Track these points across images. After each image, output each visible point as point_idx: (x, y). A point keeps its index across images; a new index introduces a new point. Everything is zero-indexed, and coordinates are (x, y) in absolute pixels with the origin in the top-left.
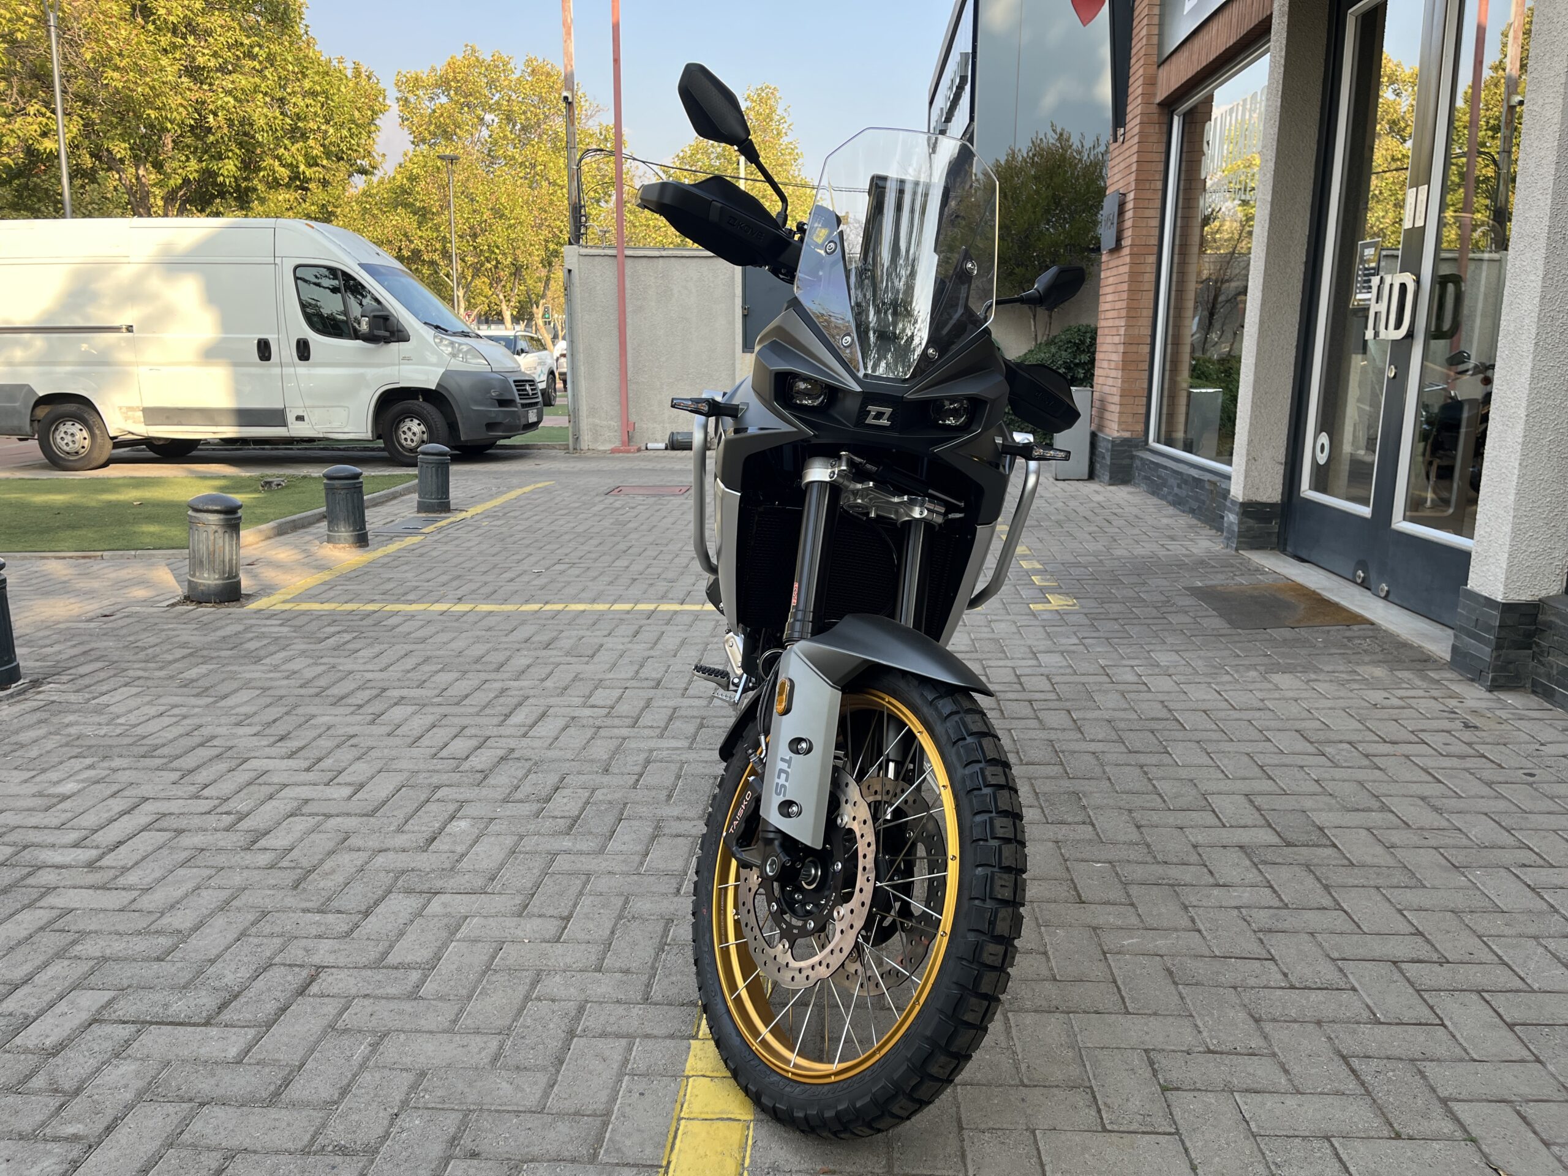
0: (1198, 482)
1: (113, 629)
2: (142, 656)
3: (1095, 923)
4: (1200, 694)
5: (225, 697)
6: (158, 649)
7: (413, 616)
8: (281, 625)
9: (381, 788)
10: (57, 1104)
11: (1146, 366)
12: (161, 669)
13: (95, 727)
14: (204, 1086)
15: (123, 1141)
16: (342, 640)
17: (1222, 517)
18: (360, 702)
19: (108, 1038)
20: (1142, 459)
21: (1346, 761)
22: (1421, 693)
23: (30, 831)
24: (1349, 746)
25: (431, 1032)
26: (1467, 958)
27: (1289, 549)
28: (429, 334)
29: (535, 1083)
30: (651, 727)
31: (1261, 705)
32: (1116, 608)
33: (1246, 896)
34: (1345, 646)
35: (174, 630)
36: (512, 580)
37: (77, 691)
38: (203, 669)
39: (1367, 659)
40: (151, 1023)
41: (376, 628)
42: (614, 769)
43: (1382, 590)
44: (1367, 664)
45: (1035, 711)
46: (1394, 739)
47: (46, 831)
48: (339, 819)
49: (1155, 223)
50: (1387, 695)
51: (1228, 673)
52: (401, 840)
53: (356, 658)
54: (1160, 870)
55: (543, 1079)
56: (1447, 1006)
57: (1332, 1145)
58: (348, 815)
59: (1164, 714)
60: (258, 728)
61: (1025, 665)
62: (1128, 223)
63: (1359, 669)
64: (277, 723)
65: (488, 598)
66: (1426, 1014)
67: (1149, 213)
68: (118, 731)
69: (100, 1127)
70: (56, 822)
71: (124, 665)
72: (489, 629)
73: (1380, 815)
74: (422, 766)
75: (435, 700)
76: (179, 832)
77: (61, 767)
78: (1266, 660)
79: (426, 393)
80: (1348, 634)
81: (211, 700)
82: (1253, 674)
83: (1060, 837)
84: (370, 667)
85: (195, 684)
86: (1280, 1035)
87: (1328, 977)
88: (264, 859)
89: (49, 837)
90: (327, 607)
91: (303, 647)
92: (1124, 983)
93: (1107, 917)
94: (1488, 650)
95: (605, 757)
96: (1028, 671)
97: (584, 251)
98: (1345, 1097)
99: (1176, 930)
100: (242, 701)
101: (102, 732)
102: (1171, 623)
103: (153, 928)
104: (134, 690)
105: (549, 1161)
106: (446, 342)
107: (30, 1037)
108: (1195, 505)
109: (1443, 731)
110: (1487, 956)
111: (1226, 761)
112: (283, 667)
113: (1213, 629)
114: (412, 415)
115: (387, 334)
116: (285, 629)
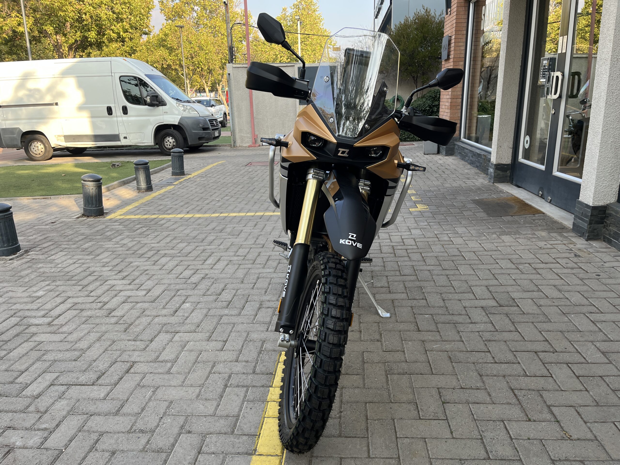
0: (479, 155)
1: (56, 228)
2: (66, 239)
3: (423, 339)
4: (473, 245)
5: (98, 255)
6: (72, 236)
7: (170, 220)
8: (119, 225)
9: (157, 291)
10: (39, 417)
11: (460, 108)
12: (74, 244)
13: (50, 269)
14: (92, 408)
15: (63, 430)
16: (143, 231)
17: (488, 169)
18: (149, 256)
19: (57, 391)
20: (458, 145)
21: (527, 271)
22: (559, 242)
23: (26, 311)
24: (528, 265)
25: (175, 386)
26: (564, 350)
27: (514, 182)
28: (174, 102)
29: (212, 405)
30: (260, 264)
31: (496, 249)
32: (443, 209)
33: (482, 327)
34: (532, 223)
35: (79, 228)
36: (208, 204)
37: (43, 254)
38: (90, 244)
39: (540, 228)
40: (72, 385)
41: (156, 225)
42: (245, 281)
43: (549, 199)
44: (539, 230)
45: (408, 253)
46: (546, 262)
47: (32, 311)
48: (141, 304)
49: (463, 48)
50: (546, 243)
51: (485, 236)
52: (164, 312)
53: (148, 238)
54: (450, 317)
55: (215, 403)
56: (554, 369)
57: (504, 424)
58: (145, 302)
59: (458, 253)
60: (111, 268)
61: (406, 235)
62: (452, 49)
63: (536, 233)
64: (118, 266)
65: (199, 211)
66: (546, 373)
67: (461, 44)
68: (58, 270)
69: (54, 425)
70: (35, 307)
71: (60, 243)
72: (199, 225)
73: (537, 293)
74: (172, 282)
75: (178, 255)
76: (82, 310)
77: (37, 285)
78: (500, 230)
79: (174, 126)
80: (534, 218)
81: (93, 256)
82: (494, 236)
83: (413, 305)
84: (153, 241)
85: (87, 250)
86: (489, 381)
87: (509, 359)
88: (113, 320)
89: (33, 314)
90: (137, 217)
91: (128, 234)
92: (432, 362)
93: (428, 336)
94: (586, 225)
95: (242, 276)
96: (406, 237)
97: (234, 66)
98: (511, 405)
99: (454, 341)
100: (105, 257)
101: (52, 271)
102: (464, 215)
103: (73, 348)
104: (64, 253)
105: (217, 434)
106: (181, 105)
107: (28, 392)
108: (478, 165)
109: (566, 258)
110: (571, 349)
111: (480, 273)
112: (120, 243)
113: (481, 217)
114: (169, 135)
115: (158, 103)
116: (121, 227)
